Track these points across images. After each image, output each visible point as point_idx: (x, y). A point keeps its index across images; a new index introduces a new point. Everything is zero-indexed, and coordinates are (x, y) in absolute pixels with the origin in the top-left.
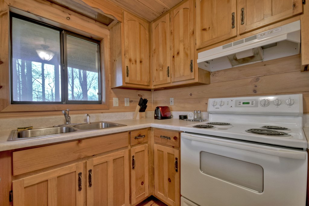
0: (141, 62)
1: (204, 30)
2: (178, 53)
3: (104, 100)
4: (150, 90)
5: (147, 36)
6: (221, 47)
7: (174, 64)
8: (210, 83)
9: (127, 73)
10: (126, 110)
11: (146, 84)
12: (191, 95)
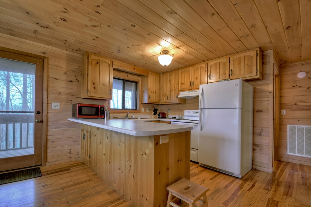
0: (155, 92)
1: (182, 84)
2: (172, 91)
3: (138, 108)
4: (158, 104)
5: (159, 80)
6: (187, 92)
7: (170, 95)
8: (186, 103)
9: (150, 97)
10: (147, 113)
11: (157, 102)
12: (178, 108)
